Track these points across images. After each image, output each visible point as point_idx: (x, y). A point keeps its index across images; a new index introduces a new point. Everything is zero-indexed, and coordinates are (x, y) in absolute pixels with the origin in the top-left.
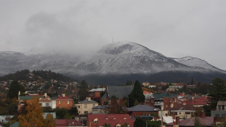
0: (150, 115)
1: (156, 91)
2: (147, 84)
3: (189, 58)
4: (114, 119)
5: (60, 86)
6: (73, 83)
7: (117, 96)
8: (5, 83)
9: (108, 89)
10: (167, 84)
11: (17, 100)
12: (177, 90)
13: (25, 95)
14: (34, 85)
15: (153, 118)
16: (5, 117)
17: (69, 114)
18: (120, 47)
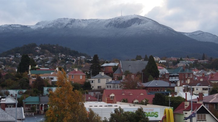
0: (166, 91)
1: (166, 65)
2: (157, 59)
3: (200, 33)
4: (131, 94)
5: (68, 60)
6: (81, 57)
7: (130, 72)
8: (12, 57)
9: (121, 64)
10: (178, 59)
11: (28, 75)
12: (188, 65)
13: (36, 69)
14: (42, 59)
15: (170, 94)
16: (18, 91)
17: (82, 88)
18: (129, 21)
